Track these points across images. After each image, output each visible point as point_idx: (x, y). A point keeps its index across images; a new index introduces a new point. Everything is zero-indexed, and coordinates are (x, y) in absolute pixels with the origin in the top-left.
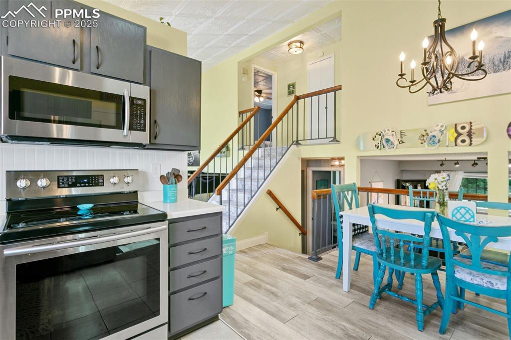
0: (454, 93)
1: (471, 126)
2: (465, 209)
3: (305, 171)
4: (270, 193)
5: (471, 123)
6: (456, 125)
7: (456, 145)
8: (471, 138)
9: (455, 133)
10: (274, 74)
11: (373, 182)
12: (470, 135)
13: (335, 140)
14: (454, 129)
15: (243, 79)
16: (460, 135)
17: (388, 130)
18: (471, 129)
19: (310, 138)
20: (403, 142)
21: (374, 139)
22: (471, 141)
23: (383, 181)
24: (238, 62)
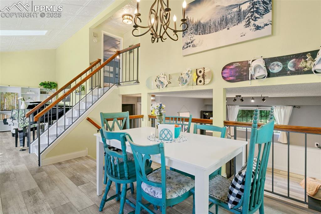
0: (195, 47)
1: (204, 70)
2: (167, 131)
3: (136, 105)
4: (89, 119)
5: (204, 68)
6: (197, 70)
7: (197, 84)
8: (204, 79)
9: (196, 76)
10: (121, 39)
11: (180, 112)
12: (203, 77)
13: (138, 82)
14: (196, 73)
15: (94, 41)
16: (199, 77)
17: (163, 74)
18: (204, 73)
19: (125, 81)
20: (170, 83)
21: (155, 81)
22: (204, 81)
23: (190, 112)
24: (89, 28)
